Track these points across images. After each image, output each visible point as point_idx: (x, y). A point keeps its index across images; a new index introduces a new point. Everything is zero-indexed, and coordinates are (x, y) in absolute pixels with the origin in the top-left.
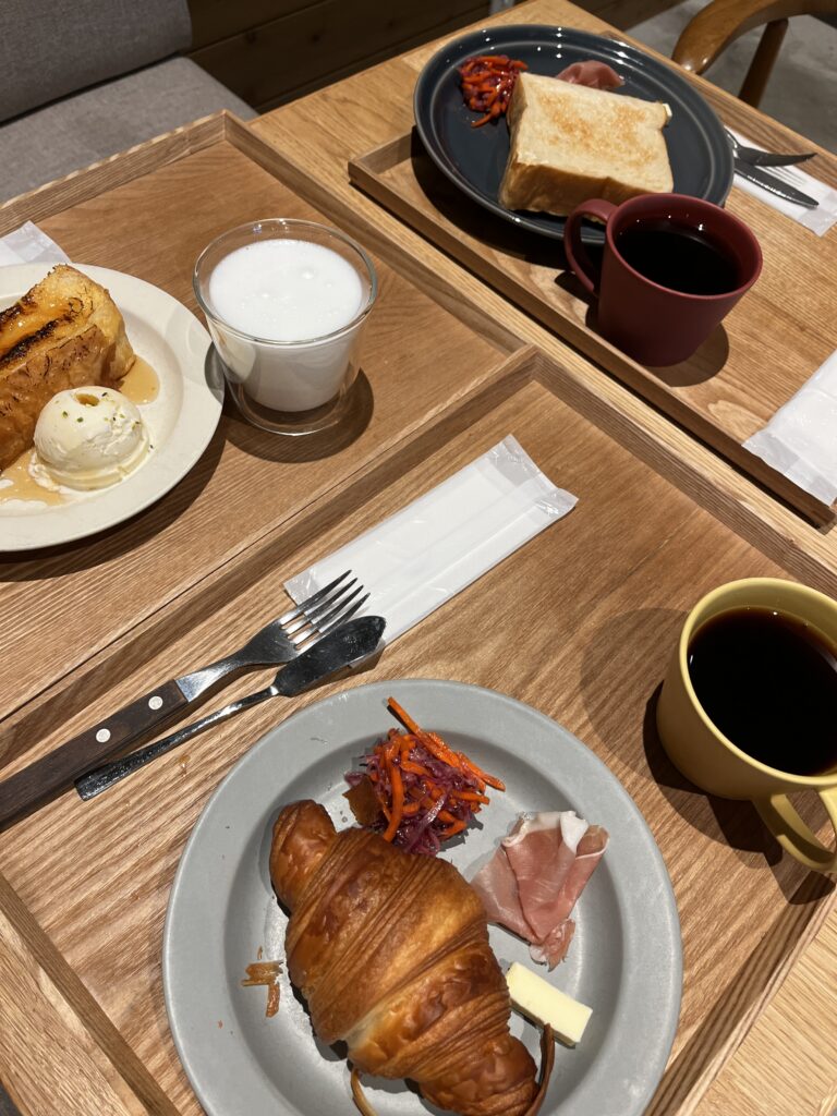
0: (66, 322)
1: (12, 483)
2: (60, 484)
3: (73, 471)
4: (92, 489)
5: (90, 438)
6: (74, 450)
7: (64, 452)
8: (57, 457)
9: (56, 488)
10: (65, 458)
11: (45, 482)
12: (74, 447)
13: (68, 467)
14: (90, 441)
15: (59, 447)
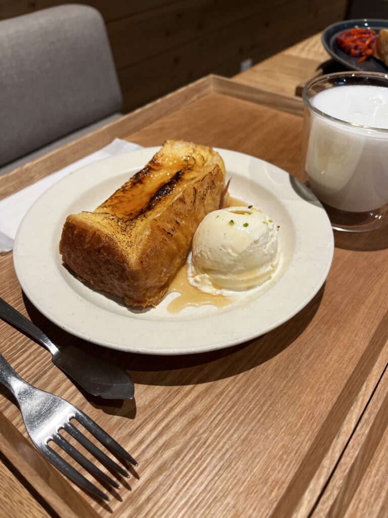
0: (189, 171)
1: (179, 295)
2: (220, 288)
3: (239, 273)
4: (249, 288)
5: (257, 239)
6: (244, 251)
7: (235, 255)
8: (227, 261)
9: (219, 292)
10: (235, 261)
11: (208, 289)
12: (244, 248)
13: (233, 271)
14: (256, 242)
15: (230, 251)
